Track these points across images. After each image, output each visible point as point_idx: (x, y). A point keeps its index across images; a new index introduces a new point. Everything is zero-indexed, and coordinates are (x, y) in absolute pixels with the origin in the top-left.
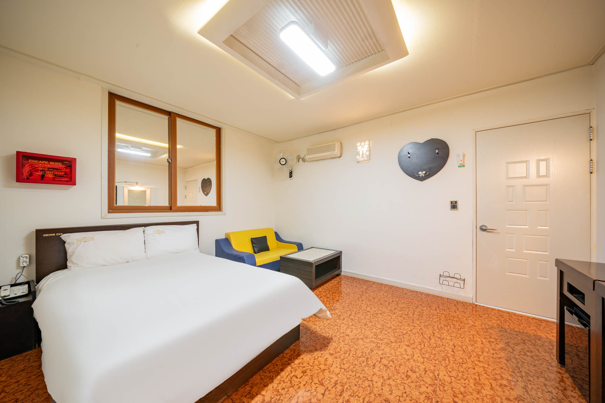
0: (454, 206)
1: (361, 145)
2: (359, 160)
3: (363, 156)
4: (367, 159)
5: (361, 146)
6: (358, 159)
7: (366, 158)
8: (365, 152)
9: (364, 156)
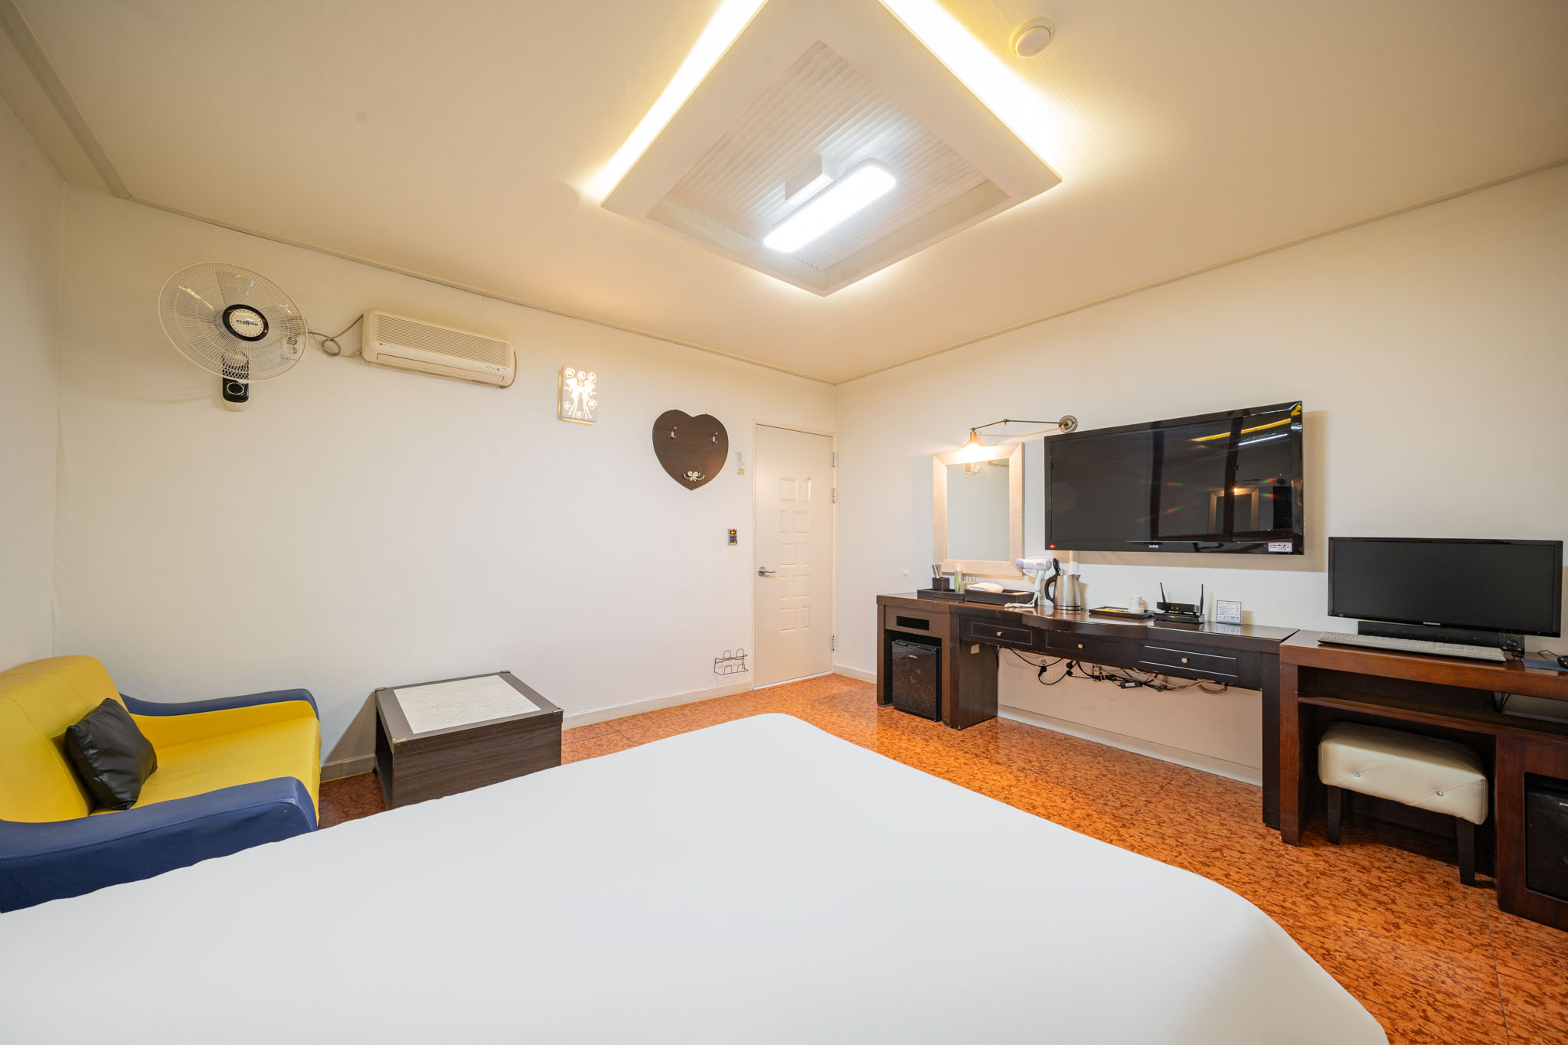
0: (733, 539)
1: (575, 376)
2: (570, 414)
3: (580, 408)
4: (591, 417)
5: (575, 380)
6: (568, 412)
7: (588, 416)
8: (586, 398)
9: (585, 407)
